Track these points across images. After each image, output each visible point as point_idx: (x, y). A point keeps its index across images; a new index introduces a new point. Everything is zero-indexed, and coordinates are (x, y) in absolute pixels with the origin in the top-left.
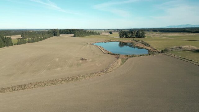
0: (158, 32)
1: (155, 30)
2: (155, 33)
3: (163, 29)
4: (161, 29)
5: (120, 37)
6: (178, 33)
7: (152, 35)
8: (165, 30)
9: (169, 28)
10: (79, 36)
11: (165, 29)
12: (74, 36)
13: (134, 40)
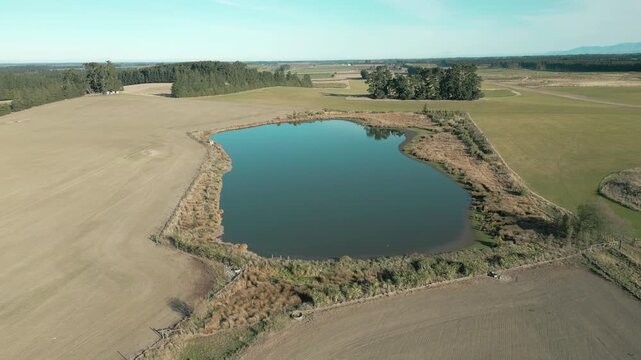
0: (539, 69)
1: (528, 63)
2: (526, 75)
3: (559, 57)
4: (551, 57)
5: (373, 96)
6: (618, 75)
7: (516, 82)
8: (566, 62)
9: (581, 56)
10: (196, 91)
11: (566, 58)
12: (174, 94)
13: (425, 112)
